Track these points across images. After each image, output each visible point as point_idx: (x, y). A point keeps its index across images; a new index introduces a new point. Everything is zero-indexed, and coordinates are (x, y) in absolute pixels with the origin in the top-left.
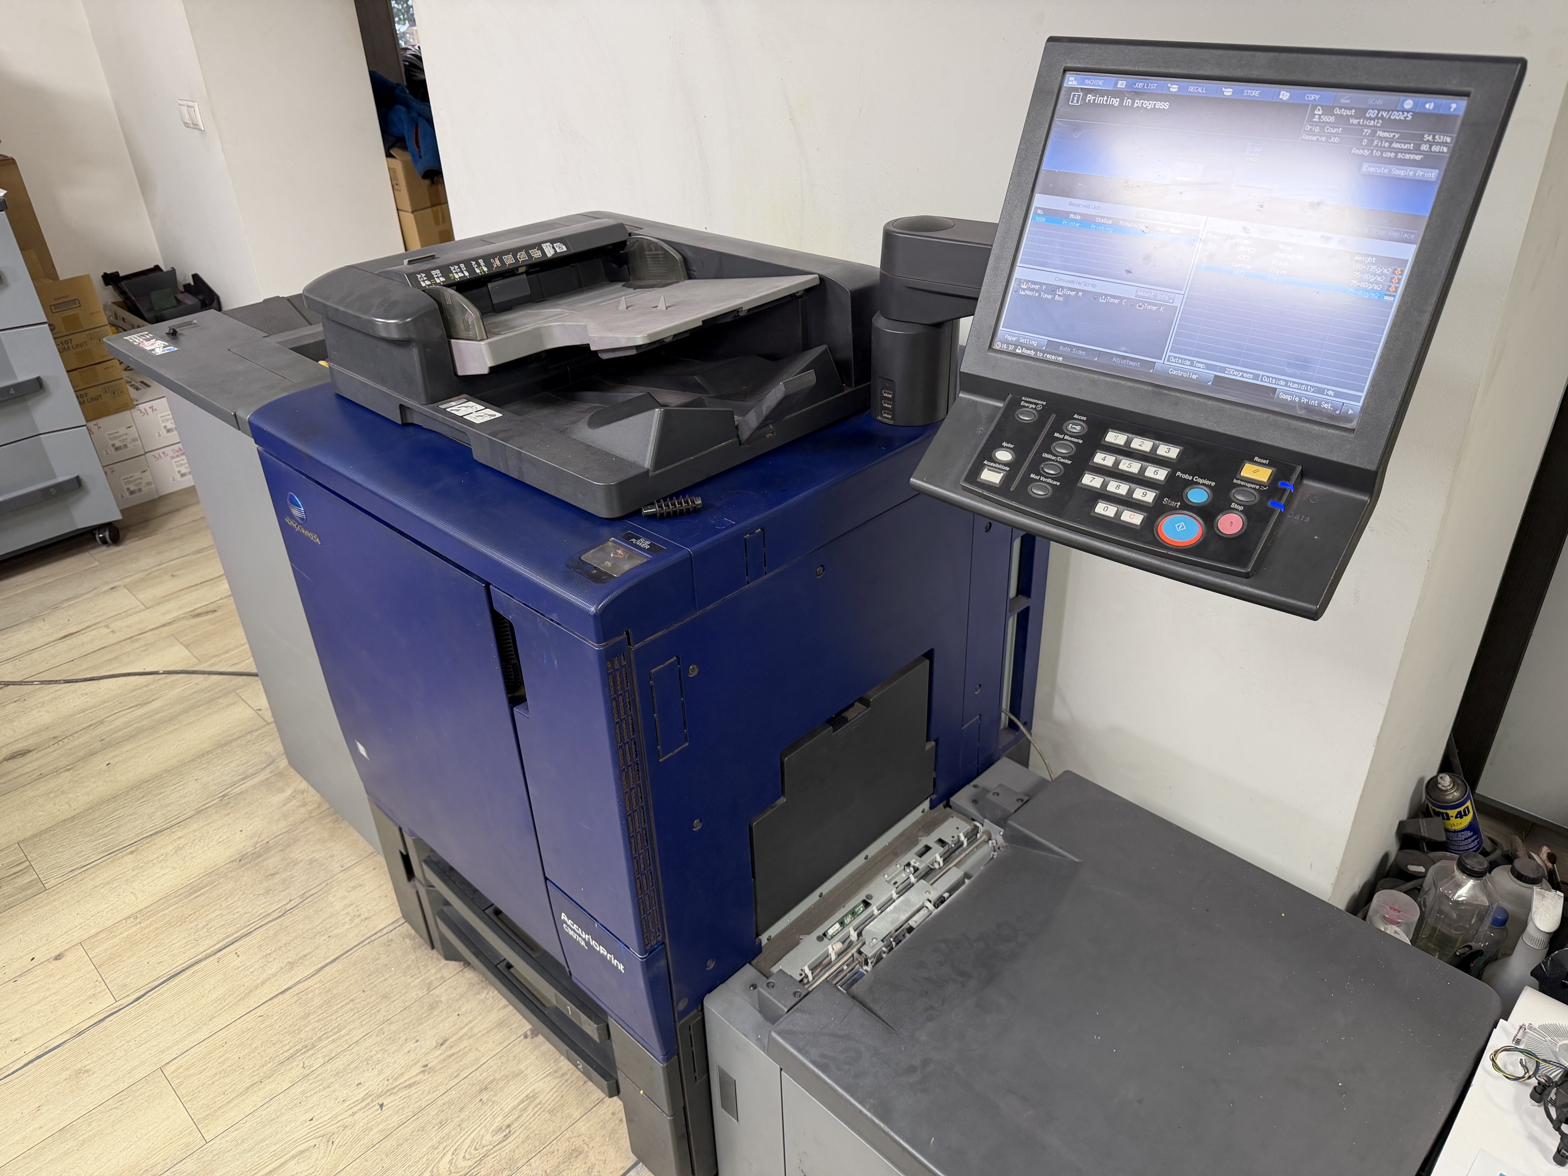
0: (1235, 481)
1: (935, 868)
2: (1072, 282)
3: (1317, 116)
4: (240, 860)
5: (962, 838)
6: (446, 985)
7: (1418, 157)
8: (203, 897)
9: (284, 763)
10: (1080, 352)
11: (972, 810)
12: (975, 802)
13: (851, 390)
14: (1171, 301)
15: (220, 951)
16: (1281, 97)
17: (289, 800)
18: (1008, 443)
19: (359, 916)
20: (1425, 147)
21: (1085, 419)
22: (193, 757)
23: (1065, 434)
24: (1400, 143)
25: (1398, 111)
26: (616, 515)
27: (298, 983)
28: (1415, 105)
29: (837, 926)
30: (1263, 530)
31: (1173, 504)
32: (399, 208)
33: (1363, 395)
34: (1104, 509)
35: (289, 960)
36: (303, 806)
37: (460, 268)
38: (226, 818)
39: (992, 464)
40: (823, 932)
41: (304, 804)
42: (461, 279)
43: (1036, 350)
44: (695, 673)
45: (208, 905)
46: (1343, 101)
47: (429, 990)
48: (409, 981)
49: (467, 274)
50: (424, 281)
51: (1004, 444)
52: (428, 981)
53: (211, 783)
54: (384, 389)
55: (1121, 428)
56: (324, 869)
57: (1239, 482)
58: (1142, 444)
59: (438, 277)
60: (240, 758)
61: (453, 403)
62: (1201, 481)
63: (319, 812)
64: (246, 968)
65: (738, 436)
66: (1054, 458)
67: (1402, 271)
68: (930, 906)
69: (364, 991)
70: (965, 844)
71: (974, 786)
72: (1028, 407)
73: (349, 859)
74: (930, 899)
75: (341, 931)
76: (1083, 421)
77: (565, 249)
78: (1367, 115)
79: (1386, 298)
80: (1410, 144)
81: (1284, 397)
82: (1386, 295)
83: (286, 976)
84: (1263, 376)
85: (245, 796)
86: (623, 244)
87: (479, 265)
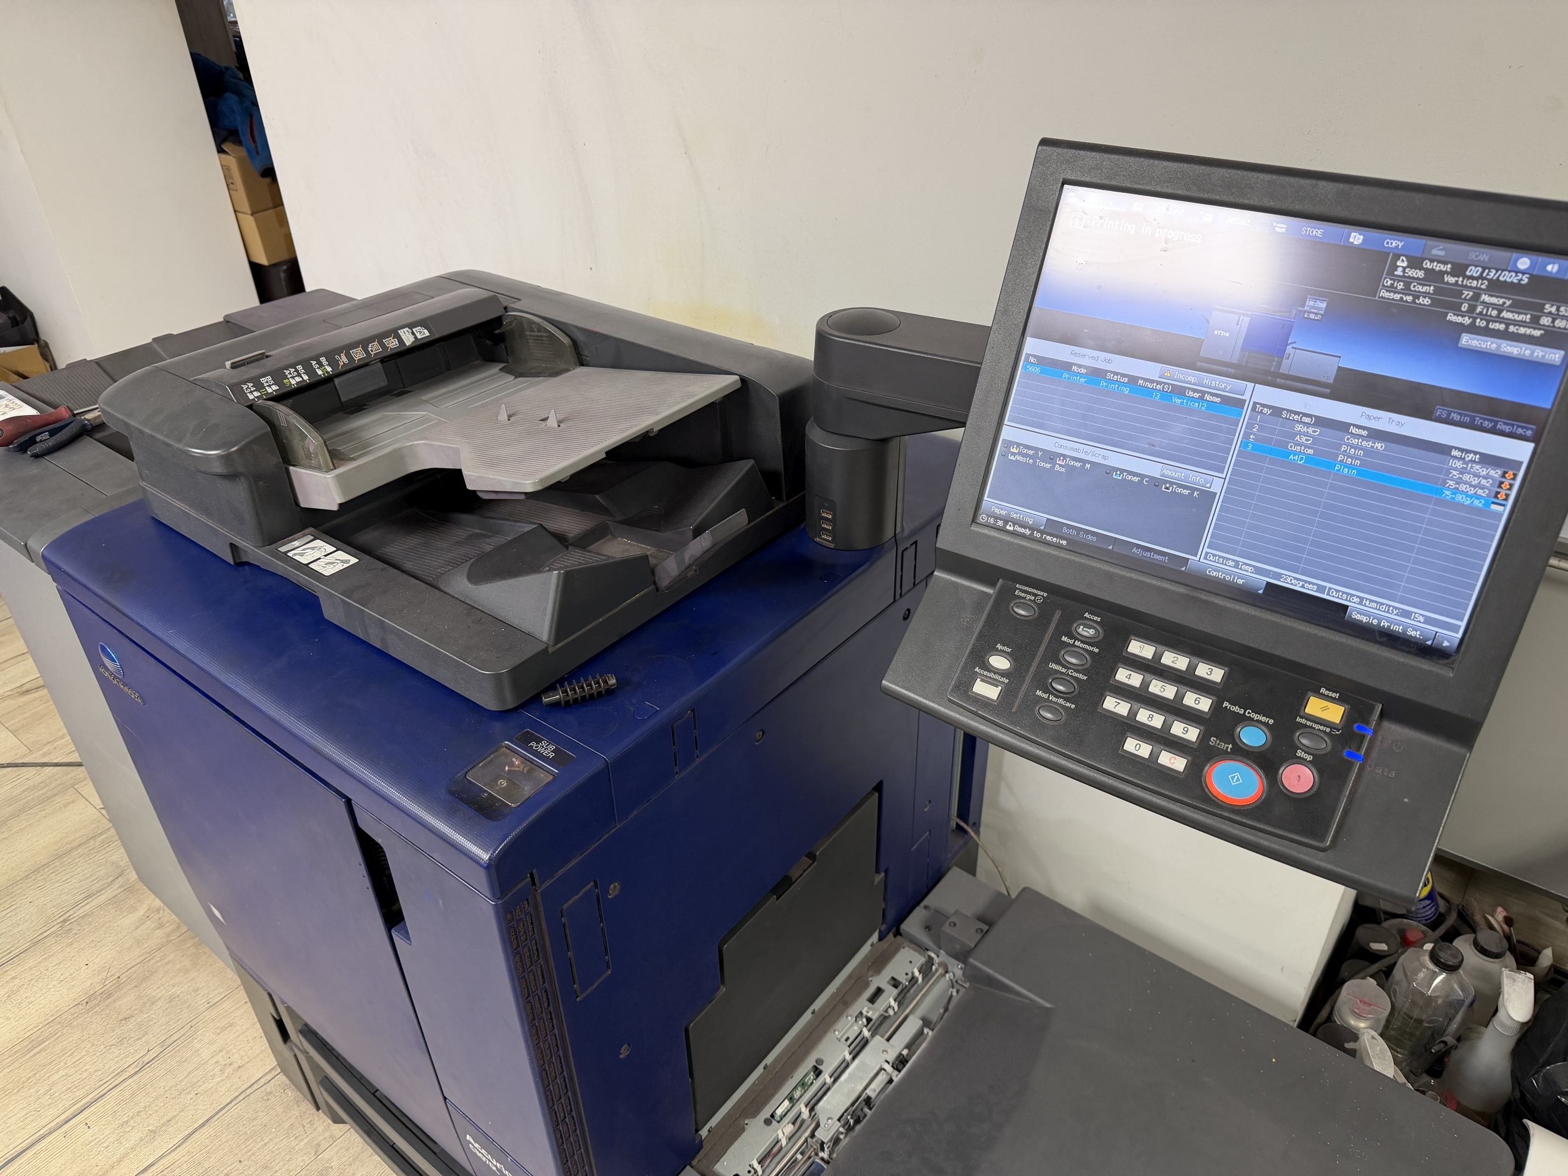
0: (1298, 719)
1: (889, 1016)
2: (1077, 450)
3: (1400, 269)
4: (87, 1003)
5: (917, 973)
6: (336, 1146)
7: (1537, 333)
8: (43, 1054)
9: (133, 876)
10: (1090, 537)
11: (925, 939)
12: (928, 928)
13: (782, 505)
14: (1208, 485)
15: (66, 1122)
16: (1351, 240)
17: (142, 922)
18: (1004, 646)
19: (231, 1064)
20: (1545, 321)
21: (1099, 619)
22: (26, 874)
23: (1076, 639)
24: (1512, 312)
25: (1510, 272)
26: (510, 705)
27: (162, 1157)
28: (1532, 266)
29: (786, 1103)
30: (1340, 791)
31: (1223, 746)
32: (236, 209)
33: (1463, 624)
34: (1135, 746)
35: (150, 1128)
36: (159, 928)
37: (297, 371)
38: (68, 950)
39: (985, 673)
40: (771, 1113)
41: (160, 926)
42: (299, 385)
43: (1032, 529)
44: (616, 892)
45: (50, 1063)
46: (1435, 252)
47: (317, 1154)
48: (293, 1144)
49: (306, 377)
50: (251, 392)
51: (999, 646)
52: (315, 1143)
53: (49, 905)
54: (210, 523)
55: (1147, 637)
56: (188, 1008)
57: (1303, 721)
58: (1176, 661)
59: (269, 386)
60: (83, 871)
61: (296, 543)
62: (1256, 717)
63: (178, 935)
64: (98, 1142)
65: (655, 583)
66: (1064, 670)
67: (1515, 475)
68: (888, 1068)
69: (240, 1161)
70: (920, 980)
71: (926, 907)
72: (1025, 598)
73: (216, 992)
74: (888, 1060)
75: (211, 1085)
76: (1096, 622)
77: (427, 334)
78: (1468, 273)
79: (1494, 507)
80: (1526, 314)
81: (1358, 617)
82: (1493, 503)
83: (148, 1148)
84: (1330, 589)
85: (90, 919)
86: (498, 321)
87: (321, 365)
